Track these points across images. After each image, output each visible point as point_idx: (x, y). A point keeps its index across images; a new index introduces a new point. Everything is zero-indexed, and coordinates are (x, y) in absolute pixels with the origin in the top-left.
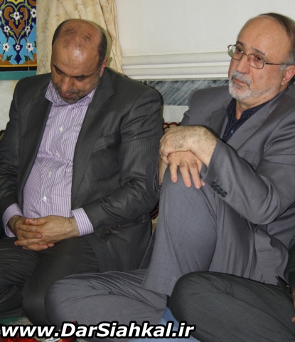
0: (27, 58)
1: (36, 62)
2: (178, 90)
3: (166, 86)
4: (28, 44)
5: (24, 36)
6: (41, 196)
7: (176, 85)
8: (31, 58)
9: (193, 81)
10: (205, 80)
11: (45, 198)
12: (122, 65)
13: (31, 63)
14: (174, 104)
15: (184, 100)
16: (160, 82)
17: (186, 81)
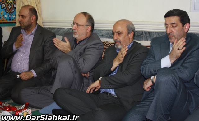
0: (13, 20)
1: (15, 21)
2: (59, 31)
3: (56, 30)
4: (13, 15)
5: (12, 13)
6: (18, 62)
7: (59, 29)
8: (14, 19)
9: (64, 29)
10: (68, 28)
11: (19, 63)
12: (43, 22)
13: (14, 21)
14: (58, 35)
15: (61, 34)
16: (54, 28)
17: (62, 28)
